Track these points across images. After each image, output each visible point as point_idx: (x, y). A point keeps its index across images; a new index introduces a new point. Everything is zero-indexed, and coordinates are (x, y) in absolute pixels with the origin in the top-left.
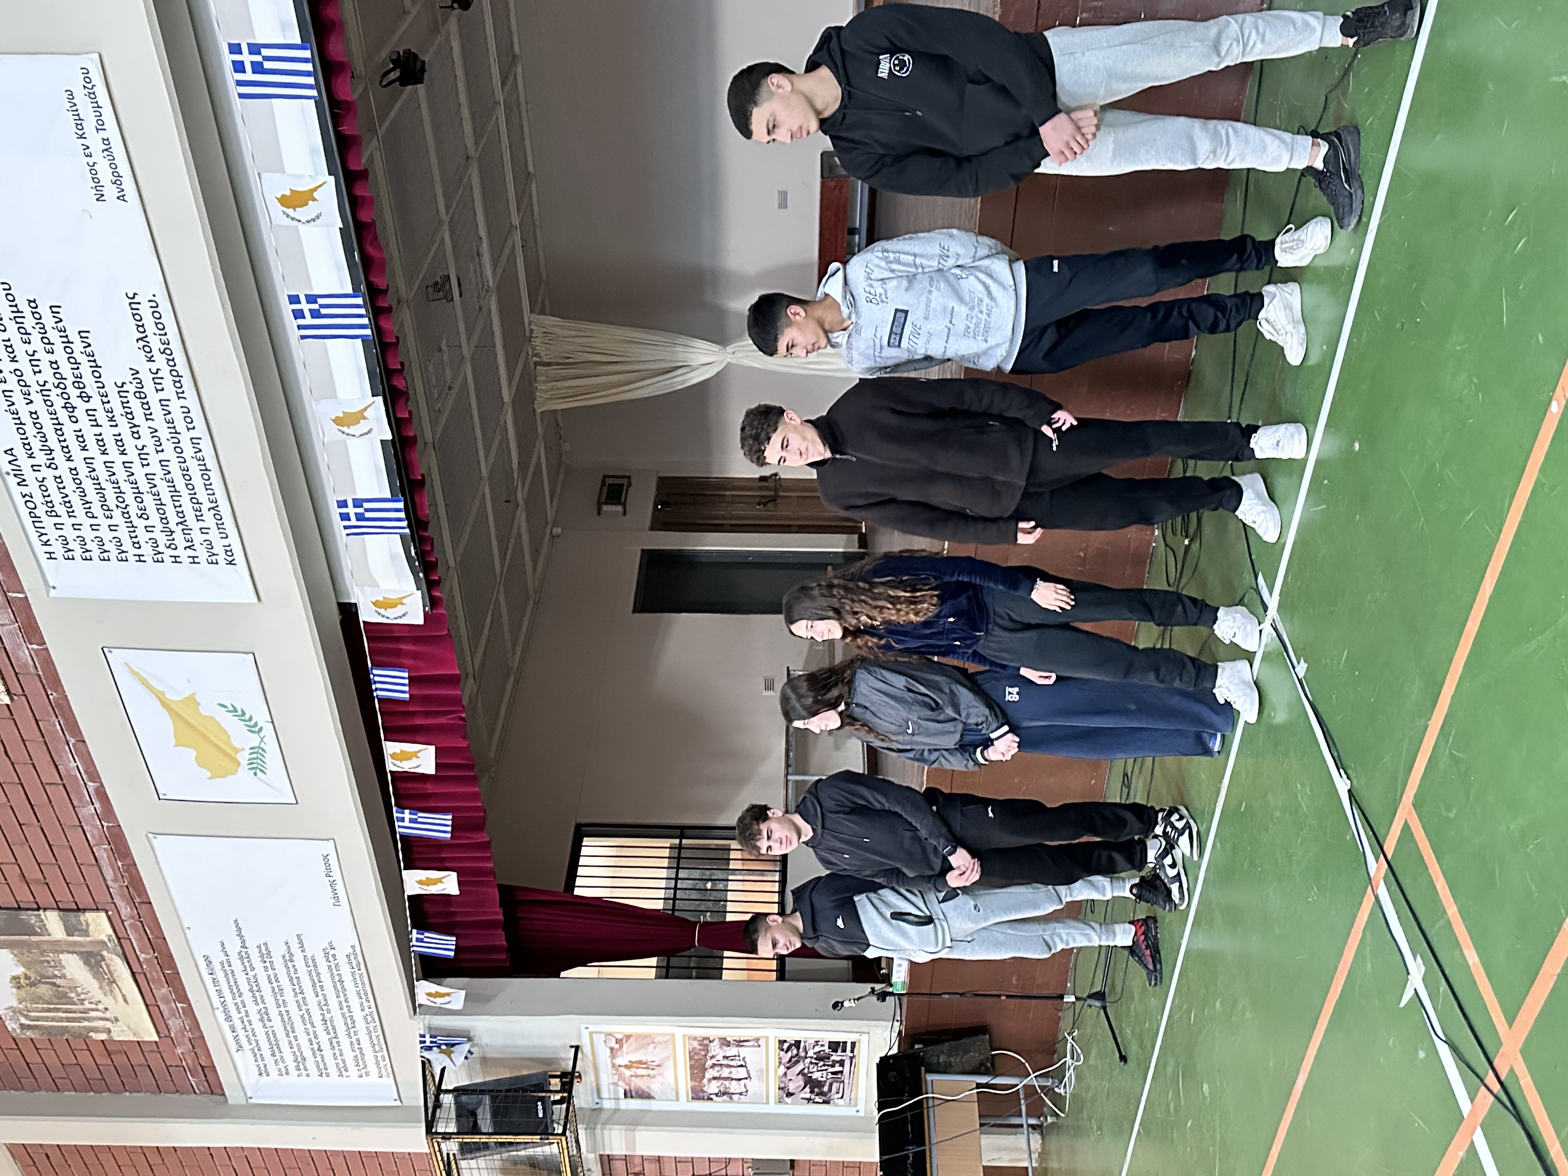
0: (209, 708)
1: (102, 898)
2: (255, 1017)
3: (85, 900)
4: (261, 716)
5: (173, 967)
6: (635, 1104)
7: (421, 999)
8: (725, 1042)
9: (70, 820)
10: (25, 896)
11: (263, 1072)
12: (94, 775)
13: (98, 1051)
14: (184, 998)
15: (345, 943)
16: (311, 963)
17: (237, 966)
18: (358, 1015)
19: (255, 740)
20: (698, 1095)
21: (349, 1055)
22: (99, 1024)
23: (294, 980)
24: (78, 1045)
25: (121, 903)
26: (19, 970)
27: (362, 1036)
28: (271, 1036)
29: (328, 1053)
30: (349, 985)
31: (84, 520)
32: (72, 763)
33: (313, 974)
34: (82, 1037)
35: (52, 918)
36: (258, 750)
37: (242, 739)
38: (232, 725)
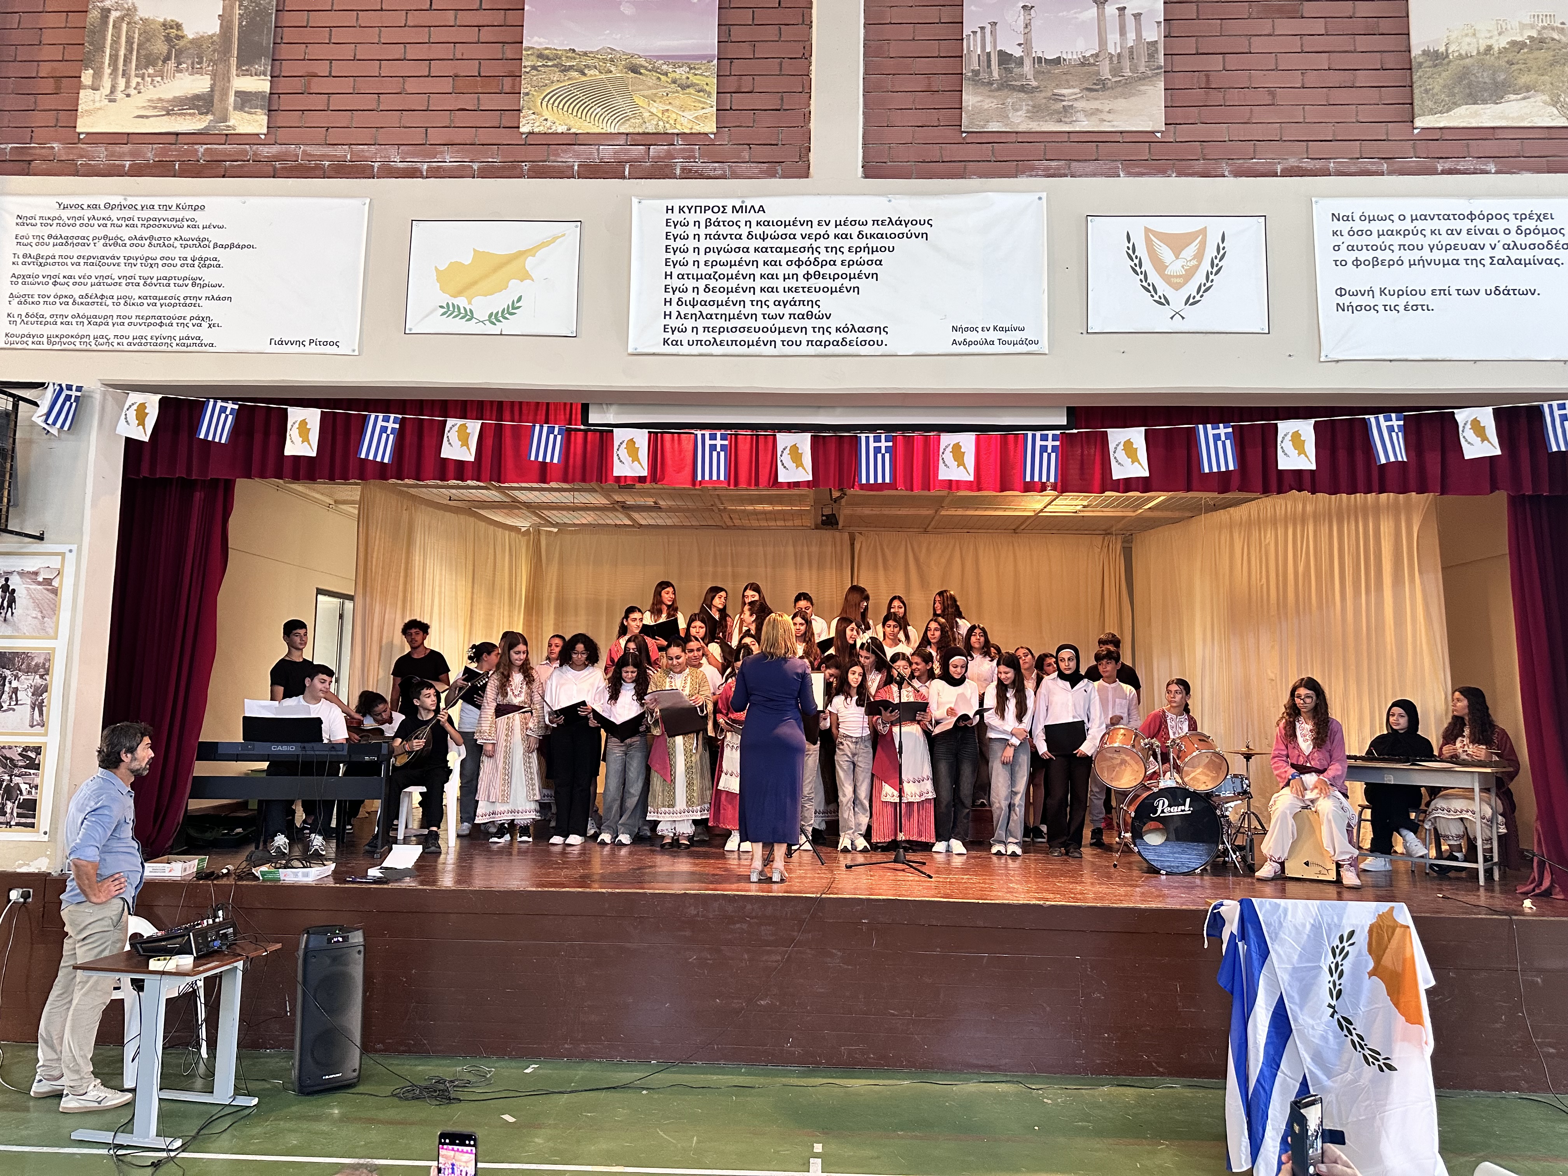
0: (515, 288)
3: (281, 119)
4: (507, 327)
5: (185, 174)
10: (287, 69)
11: (23, 220)
12: (436, 173)
15: (219, 339)
16: (192, 302)
18: (109, 331)
19: (481, 315)
21: (46, 311)
22: (107, 83)
23: (166, 281)
24: (71, 53)
25: (275, 149)
26: (190, 32)
27: (73, 330)
28: (84, 241)
29: (51, 290)
30: (156, 331)
31: (703, 244)
32: (449, 159)
33: (173, 302)
34: (85, 62)
35: (261, 85)
36: (469, 316)
37: (482, 306)
38: (500, 302)
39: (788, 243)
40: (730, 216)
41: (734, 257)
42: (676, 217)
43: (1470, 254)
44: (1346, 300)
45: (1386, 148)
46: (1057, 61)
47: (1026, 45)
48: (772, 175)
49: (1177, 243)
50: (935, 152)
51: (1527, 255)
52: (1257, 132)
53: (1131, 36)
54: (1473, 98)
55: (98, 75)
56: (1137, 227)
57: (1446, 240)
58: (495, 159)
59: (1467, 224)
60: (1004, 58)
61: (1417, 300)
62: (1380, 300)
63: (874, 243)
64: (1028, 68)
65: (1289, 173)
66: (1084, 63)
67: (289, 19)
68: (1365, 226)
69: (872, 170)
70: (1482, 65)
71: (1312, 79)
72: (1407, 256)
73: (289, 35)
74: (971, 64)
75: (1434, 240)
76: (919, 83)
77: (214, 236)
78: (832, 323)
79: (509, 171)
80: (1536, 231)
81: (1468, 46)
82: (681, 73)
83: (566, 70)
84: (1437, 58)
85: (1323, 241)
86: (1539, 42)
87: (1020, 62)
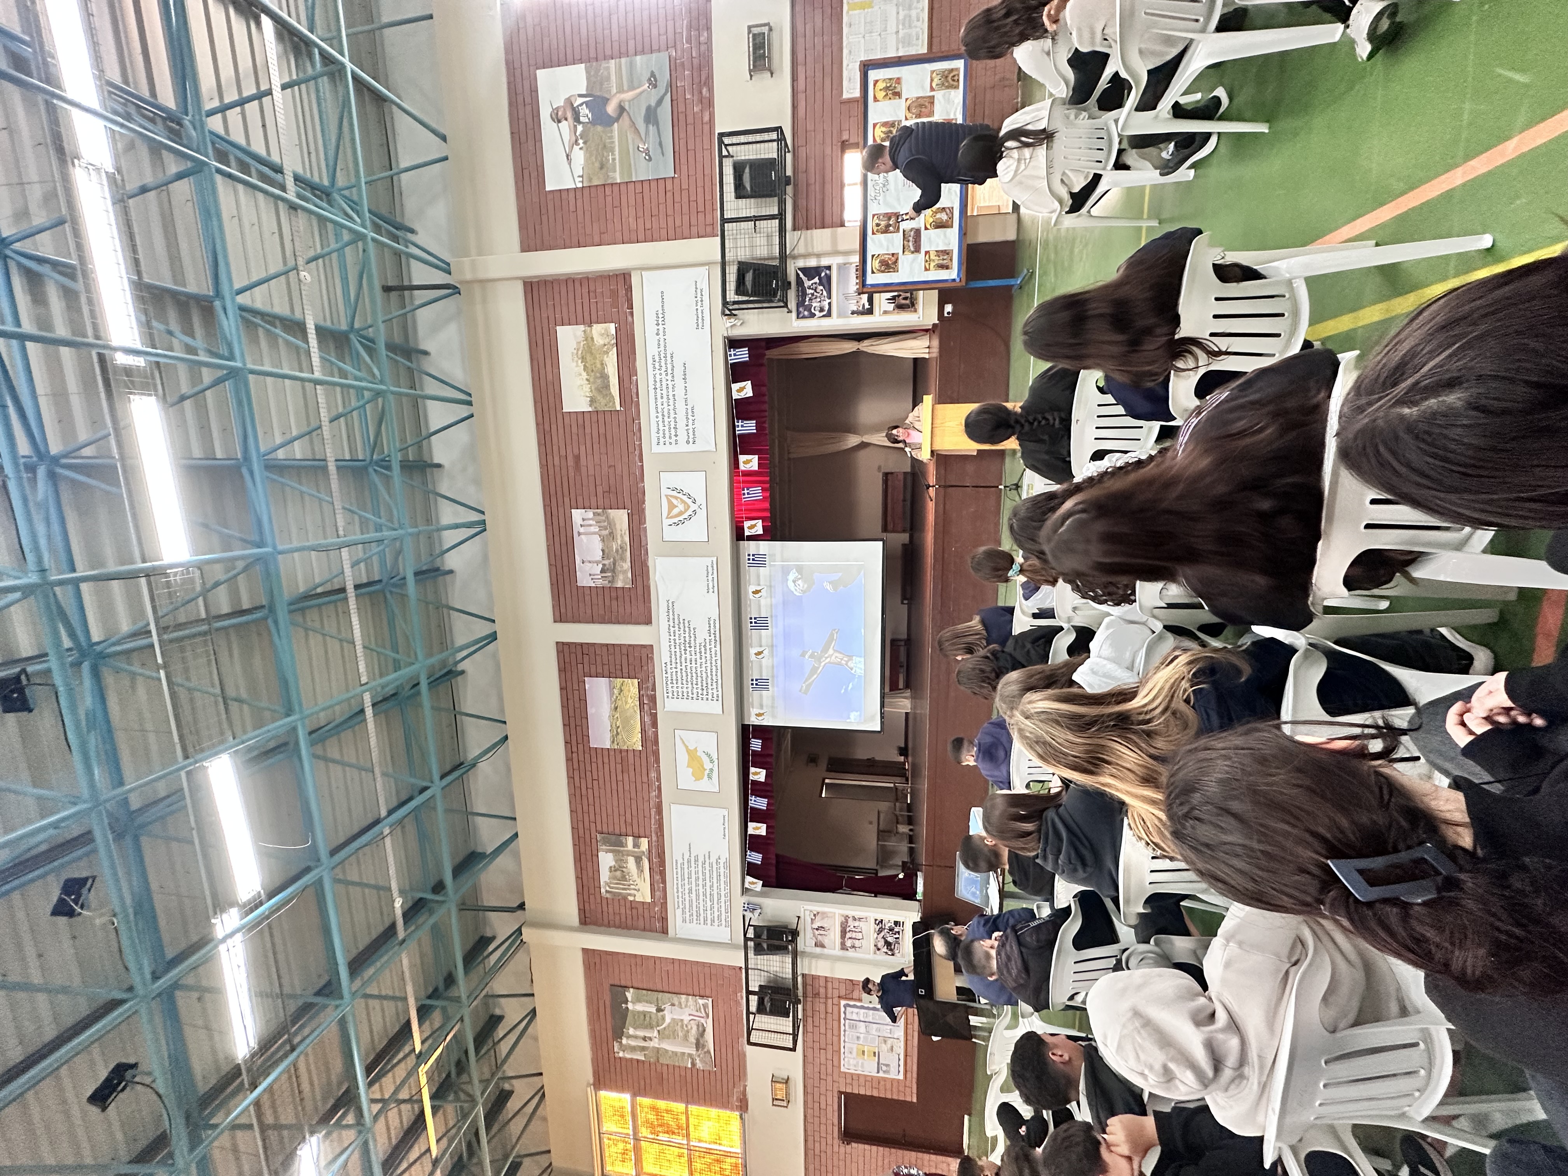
0: (700, 753)
1: (648, 833)
2: (687, 891)
3: (642, 834)
4: (715, 757)
5: (664, 866)
6: (818, 950)
7: (747, 885)
8: (854, 919)
9: (646, 798)
10: (623, 830)
11: (684, 921)
12: (659, 779)
13: (628, 905)
14: (664, 881)
15: (725, 855)
16: (711, 865)
17: (686, 866)
18: (723, 893)
19: (711, 766)
20: (843, 947)
21: (716, 914)
22: (632, 892)
23: (704, 874)
24: (622, 903)
25: (653, 835)
26: (613, 863)
27: (723, 904)
28: (691, 901)
29: (709, 912)
30: (722, 877)
31: (680, 685)
32: (653, 775)
33: (711, 871)
34: (625, 898)
35: (630, 840)
36: (711, 770)
37: (708, 765)
38: (705, 759)
39: (678, 654)
40: (669, 675)
41: (684, 674)
42: (670, 695)
43: (670, 390)
44: (691, 440)
45: (629, 421)
46: (603, 551)
47: (597, 563)
48: (652, 658)
49: (672, 506)
50: (640, 598)
51: (669, 366)
52: (625, 473)
53: (591, 522)
54: (607, 387)
55: (630, 895)
56: (666, 522)
57: (665, 400)
58: (652, 759)
59: (658, 391)
60: (602, 571)
61: (690, 411)
62: (690, 427)
63: (676, 622)
64: (606, 562)
65: (641, 460)
66: (603, 540)
67: (605, 830)
68: (661, 432)
69: (648, 622)
70: (594, 383)
71: (603, 450)
72: (672, 415)
73: (611, 830)
74: (606, 583)
75: (665, 405)
76: (614, 603)
77: (686, 857)
78: (708, 638)
79: (656, 754)
80: (660, 362)
81: (587, 388)
82: (616, 691)
83: (618, 734)
84: (592, 401)
85: (668, 449)
86: (583, 359)
87: (604, 565)
